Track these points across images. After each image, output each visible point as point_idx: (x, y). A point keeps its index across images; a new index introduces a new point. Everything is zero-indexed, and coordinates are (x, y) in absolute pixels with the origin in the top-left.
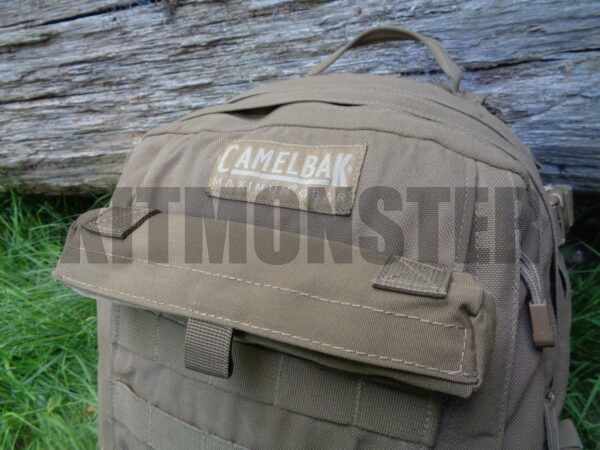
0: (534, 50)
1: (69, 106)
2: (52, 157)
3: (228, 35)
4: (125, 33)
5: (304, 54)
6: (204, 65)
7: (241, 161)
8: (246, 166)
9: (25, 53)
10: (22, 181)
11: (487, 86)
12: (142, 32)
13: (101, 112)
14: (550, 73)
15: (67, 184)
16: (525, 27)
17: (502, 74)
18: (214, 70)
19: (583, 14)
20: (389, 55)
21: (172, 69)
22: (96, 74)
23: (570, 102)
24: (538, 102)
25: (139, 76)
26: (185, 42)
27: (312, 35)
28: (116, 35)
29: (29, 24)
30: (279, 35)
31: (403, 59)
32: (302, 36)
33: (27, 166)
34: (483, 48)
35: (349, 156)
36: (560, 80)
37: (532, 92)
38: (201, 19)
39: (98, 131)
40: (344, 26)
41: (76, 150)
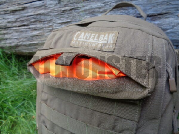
0: (168, 10)
1: (29, 28)
2: (24, 43)
3: (76, 7)
4: (46, 7)
5: (98, 12)
6: (69, 16)
7: (81, 36)
8: (82, 38)
9: (17, 13)
10: (15, 50)
11: (154, 21)
12: (51, 6)
13: (39, 30)
14: (173, 17)
15: (28, 52)
16: (166, 3)
17: (159, 18)
18: (71, 17)
20: (124, 12)
22: (38, 18)
24: (170, 26)
25: (49, 19)
26: (63, 9)
27: (101, 6)
28: (43, 7)
29: (19, 4)
30: (91, 7)
31: (128, 13)
32: (98, 7)
33: (17, 46)
34: (153, 9)
35: (113, 34)
36: (177, 19)
37: (168, 23)
38: (68, 2)
39: (37, 36)
41: (31, 41)
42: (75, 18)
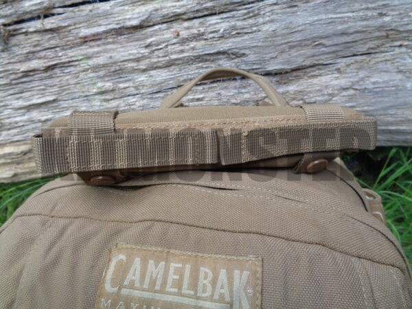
0: (318, 58)
3: (64, 60)
5: (134, 70)
6: (45, 85)
7: (130, 277)
8: (137, 284)
11: (284, 86)
14: (329, 73)
16: (310, 42)
17: (295, 77)
19: (351, 31)
20: (206, 68)
21: (17, 90)
23: (345, 93)
24: (323, 95)
26: (24, 67)
27: (140, 56)
30: (111, 57)
32: (132, 57)
34: (280, 59)
36: (336, 78)
37: (318, 88)
40: (167, 46)
42: (69, 89)
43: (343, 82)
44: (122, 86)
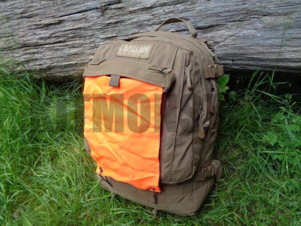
0: (219, 22)
1: (66, 46)
2: (59, 64)
3: (122, 19)
4: (88, 19)
5: (147, 25)
6: (114, 30)
7: (125, 48)
9: (52, 27)
10: (47, 74)
11: (206, 34)
12: (93, 19)
13: (78, 47)
14: (225, 29)
15: (63, 75)
16: (215, 14)
17: (210, 30)
18: (117, 31)
21: (103, 31)
22: (76, 34)
23: (231, 38)
24: (222, 38)
25: (91, 34)
26: (107, 22)
27: (149, 19)
28: (84, 20)
29: (54, 17)
30: (139, 19)
31: (179, 26)
32: (146, 19)
33: (50, 68)
34: (203, 21)
36: (228, 31)
37: (220, 35)
38: (113, 14)
39: (76, 54)
40: (160, 15)
41: (68, 62)
42: (122, 32)
43: (231, 33)
44: (141, 31)
